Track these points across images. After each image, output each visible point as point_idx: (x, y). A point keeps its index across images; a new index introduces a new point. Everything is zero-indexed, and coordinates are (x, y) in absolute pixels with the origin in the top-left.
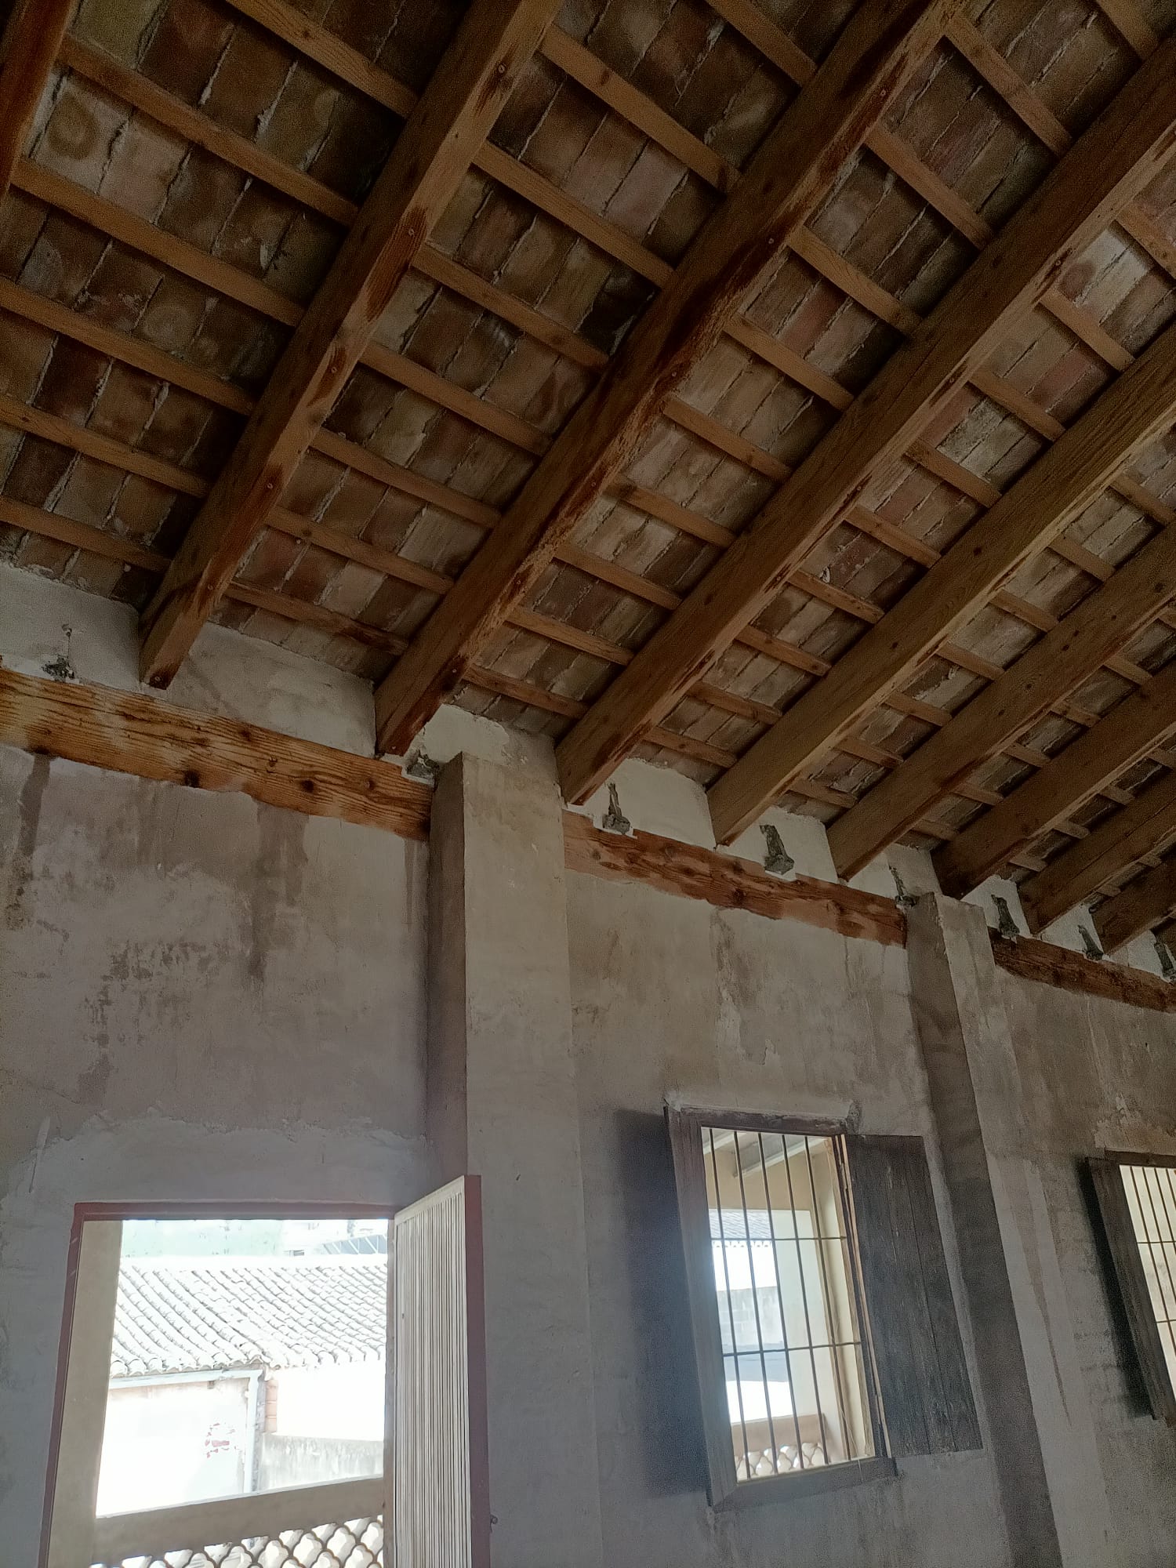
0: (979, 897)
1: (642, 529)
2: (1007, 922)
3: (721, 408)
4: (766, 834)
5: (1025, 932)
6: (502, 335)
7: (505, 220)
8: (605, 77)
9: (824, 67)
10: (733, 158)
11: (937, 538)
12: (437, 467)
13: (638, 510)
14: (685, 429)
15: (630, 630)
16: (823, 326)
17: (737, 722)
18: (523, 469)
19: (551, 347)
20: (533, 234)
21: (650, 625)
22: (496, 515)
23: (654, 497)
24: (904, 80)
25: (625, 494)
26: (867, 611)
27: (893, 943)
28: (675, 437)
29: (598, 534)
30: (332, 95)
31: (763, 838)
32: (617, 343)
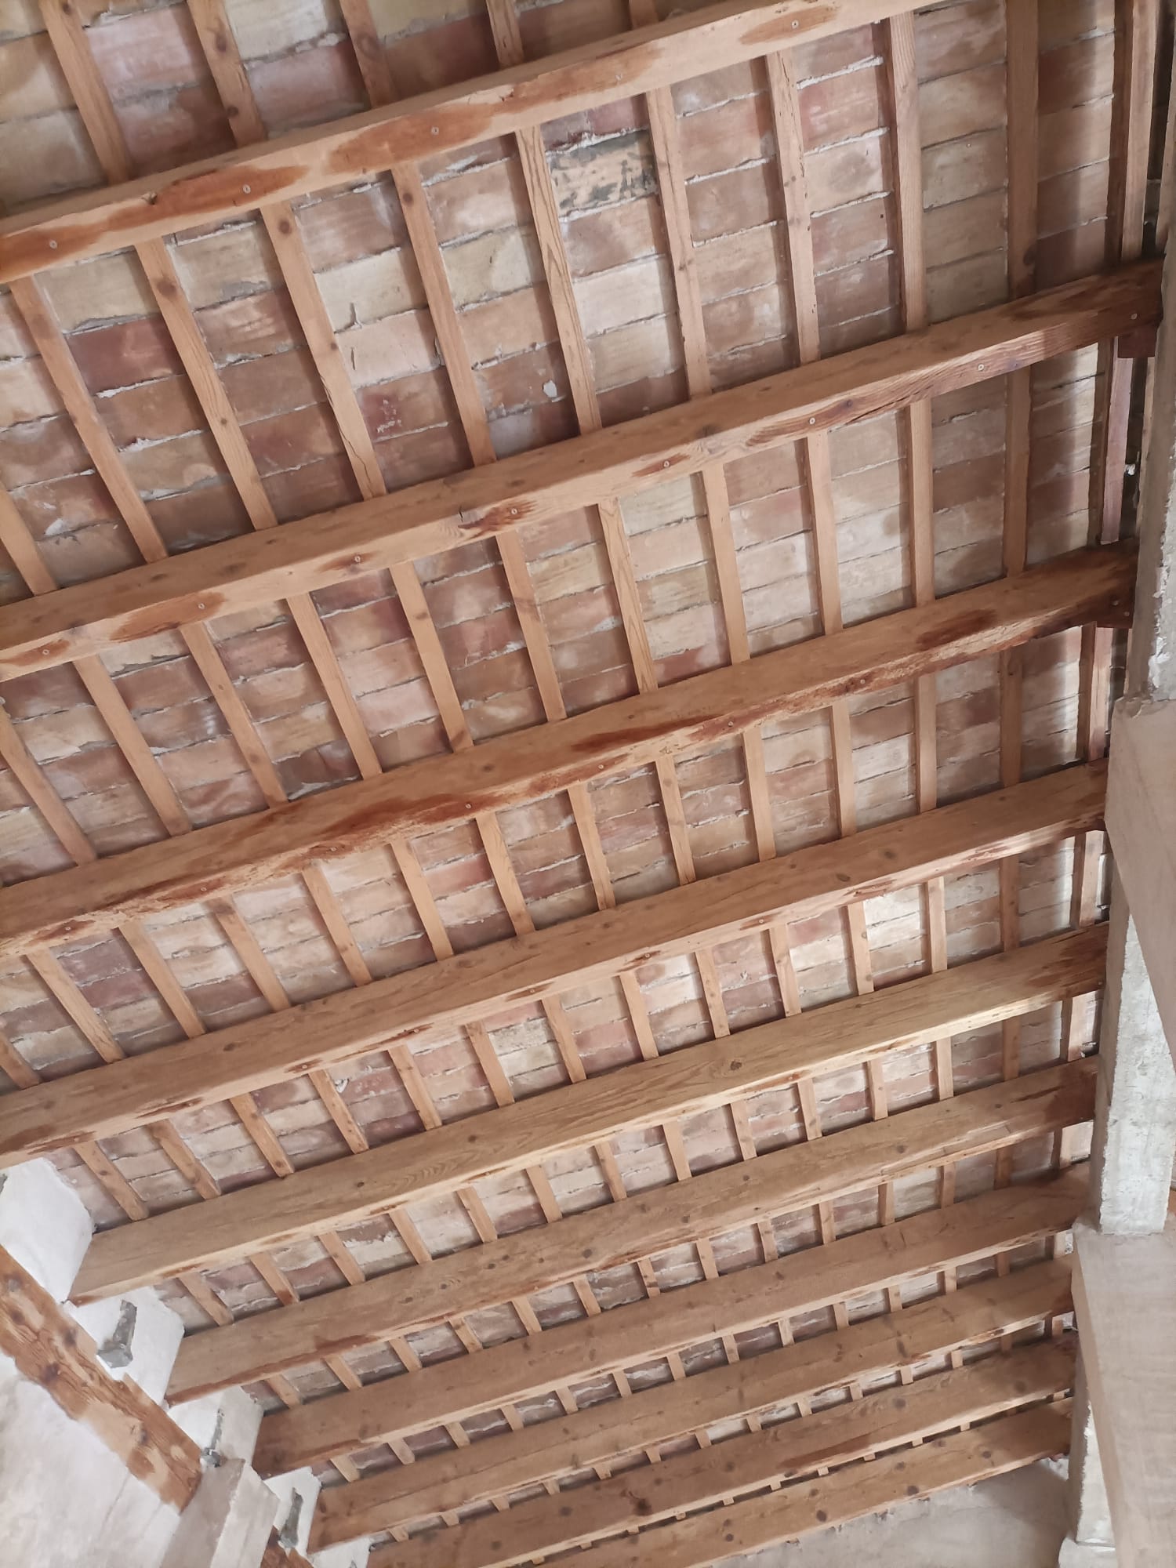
0: (280, 1485)
1: (213, 949)
2: (291, 1527)
3: (347, 896)
4: (123, 1312)
5: (301, 1548)
6: (211, 723)
7: (280, 649)
8: (422, 616)
9: (570, 720)
10: (475, 731)
11: (447, 1107)
12: (68, 783)
13: (222, 930)
14: (308, 892)
15: (136, 1032)
16: (463, 886)
17: (174, 1178)
18: (147, 834)
19: (246, 760)
20: (292, 673)
21: (157, 1039)
22: (90, 855)
23: (243, 929)
24: (618, 768)
25: (221, 912)
26: (356, 1138)
27: (173, 1504)
28: (296, 893)
29: (172, 929)
30: (211, 471)
31: (118, 1315)
32: (301, 793)
